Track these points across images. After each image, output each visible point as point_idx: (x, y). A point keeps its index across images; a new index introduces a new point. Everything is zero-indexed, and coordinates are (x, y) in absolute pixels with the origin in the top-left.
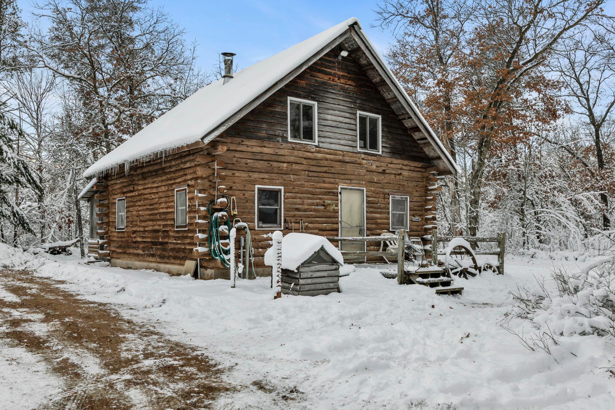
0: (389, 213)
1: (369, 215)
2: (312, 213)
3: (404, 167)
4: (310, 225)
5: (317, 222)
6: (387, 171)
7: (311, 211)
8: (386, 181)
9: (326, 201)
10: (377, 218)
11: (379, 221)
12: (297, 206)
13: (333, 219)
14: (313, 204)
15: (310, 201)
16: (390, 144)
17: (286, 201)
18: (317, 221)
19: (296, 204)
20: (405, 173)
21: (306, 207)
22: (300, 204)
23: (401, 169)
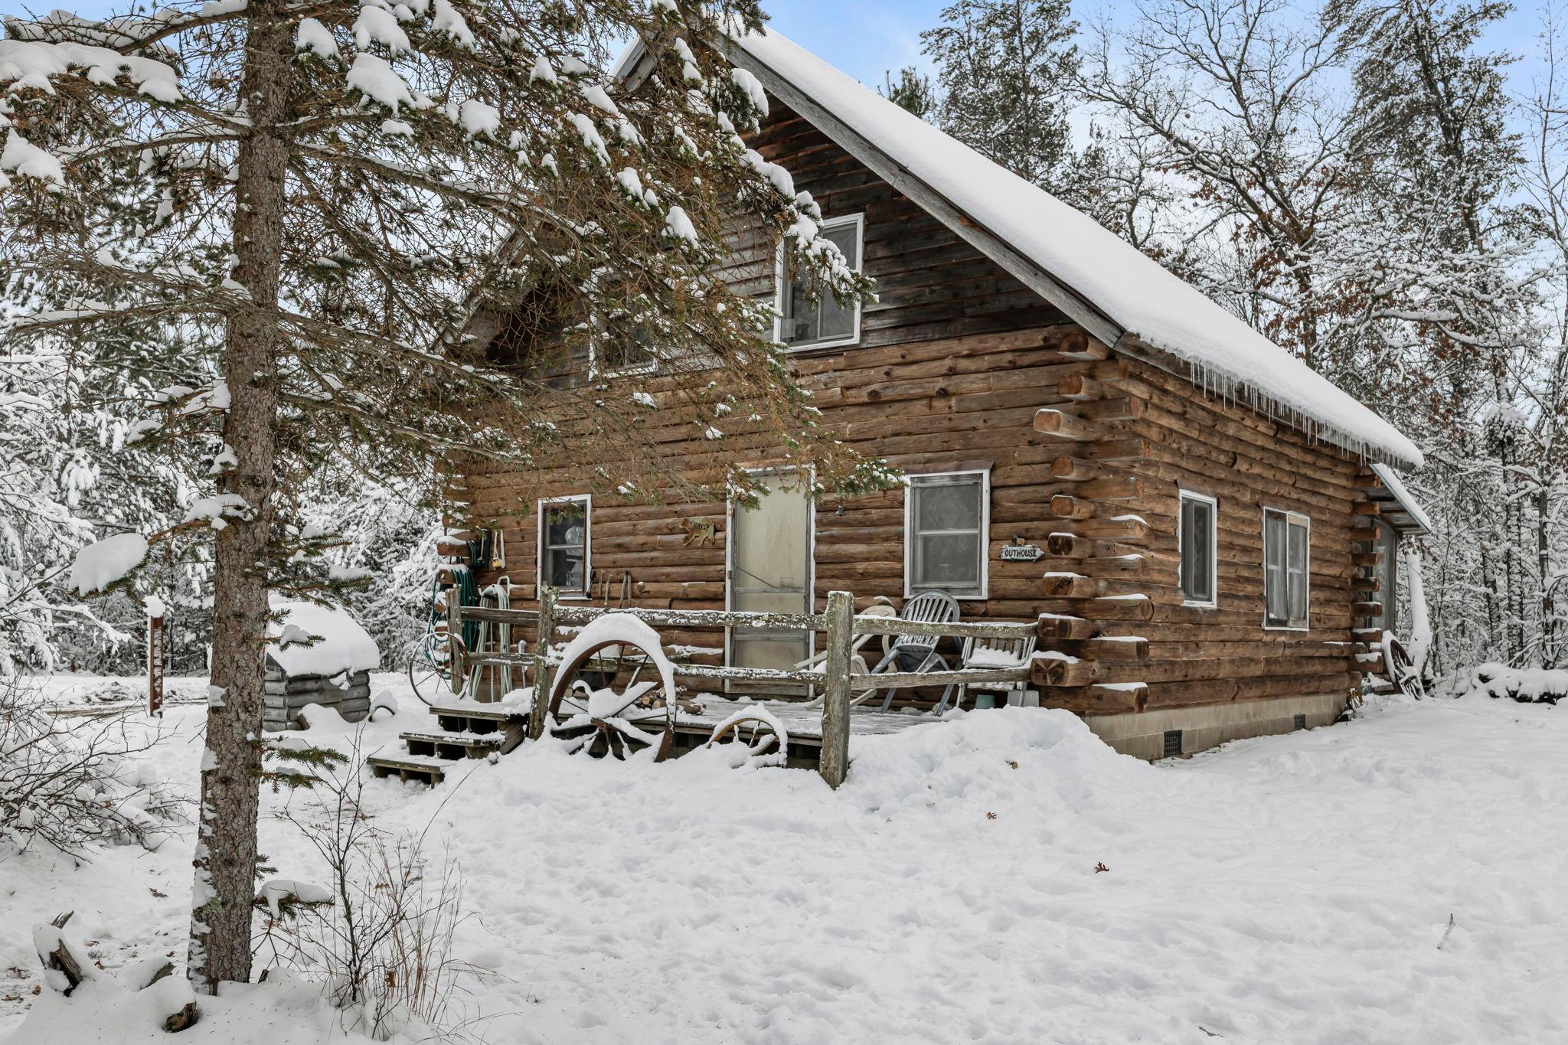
0: (900, 537)
1: (824, 548)
2: (654, 554)
3: (964, 364)
4: (650, 587)
5: (669, 578)
6: (889, 394)
7: (654, 549)
8: (889, 429)
9: (691, 519)
10: (852, 558)
11: (861, 567)
12: (620, 540)
13: (712, 568)
14: (657, 531)
15: (651, 523)
16: (897, 299)
17: (597, 528)
18: (667, 575)
19: (620, 535)
20: (973, 385)
21: (641, 539)
22: (628, 534)
23: (952, 372)
